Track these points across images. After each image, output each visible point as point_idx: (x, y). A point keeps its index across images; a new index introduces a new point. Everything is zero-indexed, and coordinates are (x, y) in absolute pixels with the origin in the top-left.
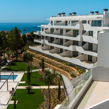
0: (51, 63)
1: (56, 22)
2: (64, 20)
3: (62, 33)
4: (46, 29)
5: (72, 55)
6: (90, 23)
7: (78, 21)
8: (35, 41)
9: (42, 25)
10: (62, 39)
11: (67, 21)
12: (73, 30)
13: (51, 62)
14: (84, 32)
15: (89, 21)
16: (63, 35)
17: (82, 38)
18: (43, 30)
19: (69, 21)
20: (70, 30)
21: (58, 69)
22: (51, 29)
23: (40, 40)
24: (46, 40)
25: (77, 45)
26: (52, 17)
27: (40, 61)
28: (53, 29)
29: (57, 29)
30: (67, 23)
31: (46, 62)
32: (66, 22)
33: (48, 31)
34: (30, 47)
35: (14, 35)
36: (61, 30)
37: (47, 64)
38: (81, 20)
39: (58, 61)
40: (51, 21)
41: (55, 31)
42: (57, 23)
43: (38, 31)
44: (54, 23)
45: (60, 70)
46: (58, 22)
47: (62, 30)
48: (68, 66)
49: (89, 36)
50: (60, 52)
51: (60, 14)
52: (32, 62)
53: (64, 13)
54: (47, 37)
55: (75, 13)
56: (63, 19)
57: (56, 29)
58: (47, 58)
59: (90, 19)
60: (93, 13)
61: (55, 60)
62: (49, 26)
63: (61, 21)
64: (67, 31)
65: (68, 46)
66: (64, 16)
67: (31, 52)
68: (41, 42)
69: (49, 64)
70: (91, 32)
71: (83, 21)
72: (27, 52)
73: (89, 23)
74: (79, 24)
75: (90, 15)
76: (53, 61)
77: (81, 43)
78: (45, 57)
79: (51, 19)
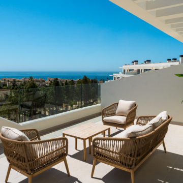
1: (128, 71)
2: (136, 69)
4: (118, 78)
7: (151, 70)
9: (114, 74)
11: (139, 70)
19: (142, 70)
26: (126, 65)
30: (139, 72)
38: (154, 69)
43: (109, 81)
44: (126, 71)
46: (130, 70)
51: (133, 62)
53: (137, 61)
55: (150, 61)
56: (135, 67)
59: (163, 67)
60: (169, 60)
62: (120, 75)
63: (133, 70)
66: (137, 64)
75: (166, 62)
79: (125, 67)
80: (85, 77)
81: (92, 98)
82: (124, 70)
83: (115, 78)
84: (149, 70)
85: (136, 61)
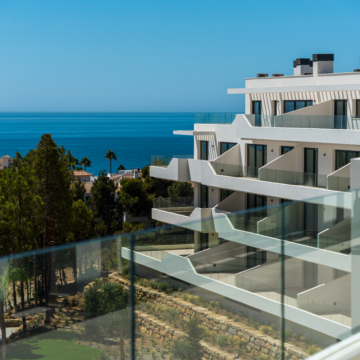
0: (241, 349)
1: (280, 107)
2: (328, 98)
3: (315, 170)
4: (225, 147)
9: (198, 127)
11: (345, 102)
13: (243, 345)
16: (320, 181)
18: (204, 155)
19: (357, 101)
20: (358, 154)
22: (248, 146)
23: (188, 214)
24: (219, 209)
26: (261, 76)
27: (179, 333)
28: (264, 148)
29: (284, 149)
30: (345, 113)
31: (214, 342)
32: (339, 107)
33: (234, 162)
35: (33, 178)
36: (310, 153)
37: (223, 354)
40: (253, 103)
41: (273, 159)
42: (285, 110)
43: (175, 162)
44: (267, 111)
46: (291, 105)
47: (315, 151)
50: (299, 282)
51: (305, 62)
53: (330, 57)
54: (225, 193)
57: (278, 150)
58: (223, 319)
61: (266, 332)
62: (240, 132)
63: (307, 103)
64: (344, 156)
66: (326, 71)
69: (230, 357)
72: (111, 282)
76: (258, 334)
78: (211, 315)
79: (255, 88)
80: (47, 140)
82: (256, 107)
83: (204, 146)
85: (321, 57)
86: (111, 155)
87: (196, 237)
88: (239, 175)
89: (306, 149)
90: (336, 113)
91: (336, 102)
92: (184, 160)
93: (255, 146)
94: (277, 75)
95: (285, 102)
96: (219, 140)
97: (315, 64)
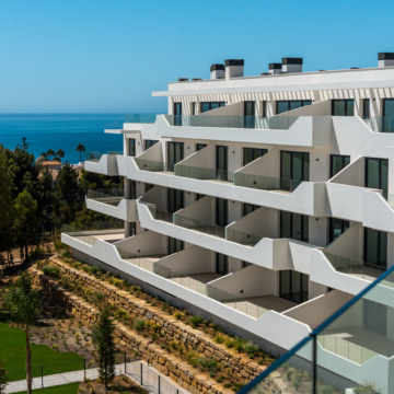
0: (156, 333)
1: (197, 108)
2: (238, 99)
4: (149, 144)
5: (275, 291)
6: (375, 111)
7: (309, 102)
8: (93, 204)
9: (127, 126)
10: (225, 201)
11: (253, 103)
12: (282, 152)
13: (158, 329)
14: (338, 163)
15: (365, 102)
16: (229, 177)
17: (323, 199)
18: (132, 152)
19: (264, 103)
20: (263, 152)
21: (192, 371)
22: (169, 143)
23: (116, 204)
24: (142, 201)
25: (303, 238)
26: (182, 80)
28: (182, 144)
29: (199, 147)
30: (253, 113)
31: (132, 327)
32: (249, 107)
34: (66, 238)
36: (222, 150)
37: (139, 338)
38: (326, 97)
39: (196, 325)
40: (175, 104)
41: (189, 155)
42: (202, 110)
43: (104, 157)
44: (186, 111)
45: (201, 377)
46: (207, 106)
47: (225, 148)
48: (245, 359)
49: (366, 186)
50: (213, 268)
51: (219, 67)
52: (65, 325)
53: (240, 63)
54: (149, 187)
55: (299, 61)
56: (232, 90)
57: (193, 147)
58: (141, 303)
59: (371, 90)
61: (179, 318)
62: (161, 131)
63: (221, 104)
64: (251, 154)
65: (251, 240)
66: (237, 75)
67: (67, 266)
68: (120, 210)
69: (145, 342)
70: (374, 166)
71: (333, 101)
72: (51, 265)
73: (366, 115)
74: (310, 119)
75: (375, 68)
76: (171, 319)
77: (325, 224)
78: (132, 299)
79: (177, 91)
81: (22, 244)
82: (177, 107)
83: (132, 142)
84: (303, 103)
85: (232, 63)
86: (81, 148)
87: (126, 225)
88: (160, 169)
89: (217, 147)
90: (245, 114)
91: (246, 103)
92: (113, 156)
93: (175, 143)
94: (196, 80)
95: (202, 103)
96: (144, 138)
97: (227, 69)
